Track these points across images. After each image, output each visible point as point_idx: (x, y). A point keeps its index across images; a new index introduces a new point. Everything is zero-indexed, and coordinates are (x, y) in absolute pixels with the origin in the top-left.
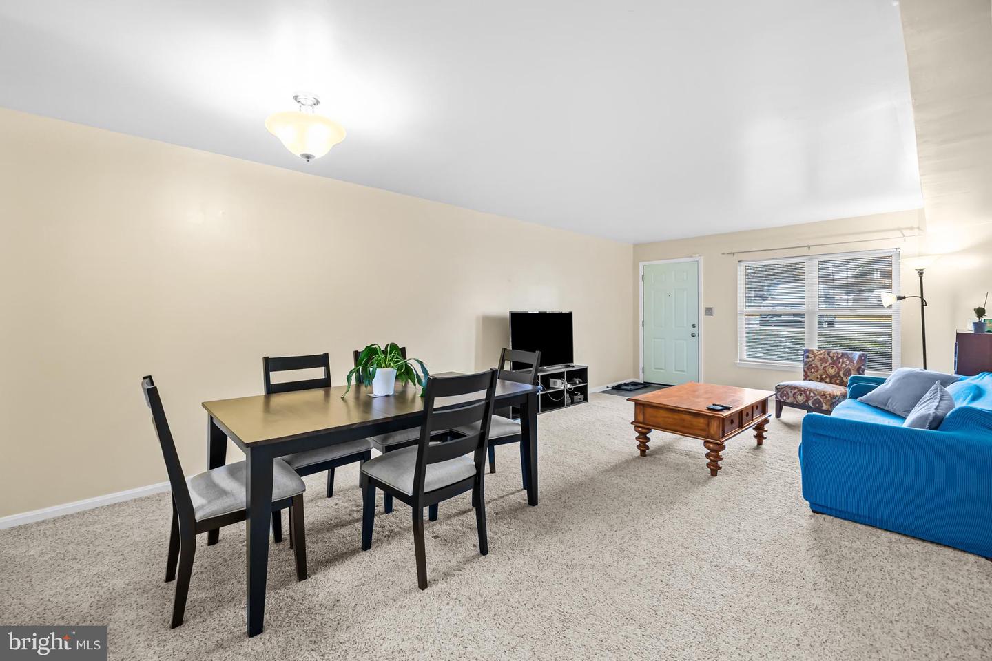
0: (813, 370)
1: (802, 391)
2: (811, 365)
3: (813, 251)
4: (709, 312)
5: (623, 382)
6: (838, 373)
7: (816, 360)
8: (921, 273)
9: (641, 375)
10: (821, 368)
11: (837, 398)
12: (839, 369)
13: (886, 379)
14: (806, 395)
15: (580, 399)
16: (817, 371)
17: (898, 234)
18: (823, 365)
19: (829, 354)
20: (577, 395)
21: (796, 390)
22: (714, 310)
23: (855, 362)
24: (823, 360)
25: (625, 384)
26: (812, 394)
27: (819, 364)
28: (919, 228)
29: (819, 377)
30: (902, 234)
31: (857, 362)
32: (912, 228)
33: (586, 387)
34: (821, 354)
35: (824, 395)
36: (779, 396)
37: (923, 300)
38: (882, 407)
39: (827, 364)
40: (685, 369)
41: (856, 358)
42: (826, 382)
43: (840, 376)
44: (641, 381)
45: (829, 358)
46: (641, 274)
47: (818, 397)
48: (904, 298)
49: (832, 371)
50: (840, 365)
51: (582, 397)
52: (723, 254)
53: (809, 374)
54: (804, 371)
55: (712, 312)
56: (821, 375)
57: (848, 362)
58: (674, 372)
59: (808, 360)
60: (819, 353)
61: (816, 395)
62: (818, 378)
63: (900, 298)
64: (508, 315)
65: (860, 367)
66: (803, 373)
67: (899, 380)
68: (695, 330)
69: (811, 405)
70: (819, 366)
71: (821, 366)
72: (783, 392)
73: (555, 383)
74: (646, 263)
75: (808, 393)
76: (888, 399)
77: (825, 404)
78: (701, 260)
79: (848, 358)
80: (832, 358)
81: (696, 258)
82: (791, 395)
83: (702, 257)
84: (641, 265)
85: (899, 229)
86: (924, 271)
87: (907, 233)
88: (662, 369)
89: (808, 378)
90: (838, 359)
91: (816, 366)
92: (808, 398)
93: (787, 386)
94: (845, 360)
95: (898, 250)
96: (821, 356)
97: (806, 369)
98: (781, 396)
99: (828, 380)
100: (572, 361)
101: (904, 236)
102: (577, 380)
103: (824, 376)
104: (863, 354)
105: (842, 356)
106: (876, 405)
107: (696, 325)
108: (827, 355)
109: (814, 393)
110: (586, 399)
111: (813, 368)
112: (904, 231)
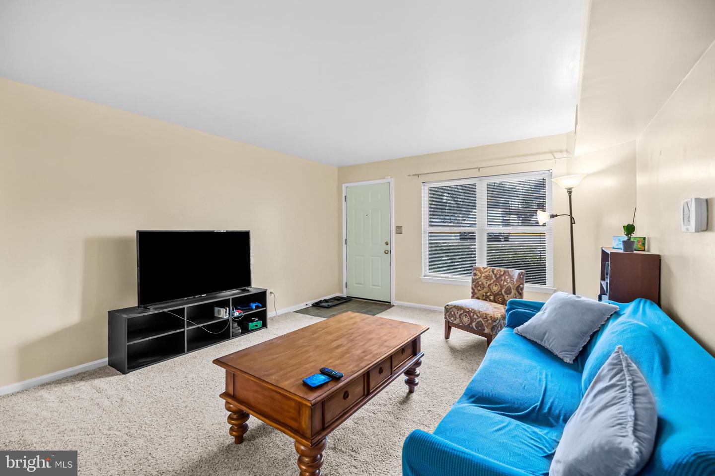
0: (479, 288)
1: (466, 312)
2: (478, 282)
3: (483, 172)
4: (399, 230)
5: (322, 299)
6: (501, 291)
7: (482, 278)
8: (570, 192)
9: (345, 290)
10: (486, 285)
11: (497, 322)
12: (502, 287)
13: (543, 304)
14: (470, 317)
15: (256, 326)
16: (483, 288)
17: (550, 156)
18: (488, 283)
19: (493, 271)
20: (253, 321)
21: (462, 312)
22: (402, 228)
23: (515, 280)
24: (488, 278)
25: (326, 301)
26: (475, 317)
27: (484, 281)
28: (567, 151)
29: (484, 294)
30: (554, 156)
31: (517, 281)
32: (561, 151)
33: (265, 312)
34: (487, 272)
35: (485, 317)
36: (447, 317)
37: (572, 218)
38: (539, 342)
39: (492, 282)
40: (380, 285)
41: (516, 277)
42: (490, 300)
43: (502, 294)
44: (345, 296)
45: (493, 276)
46: (344, 195)
47: (480, 319)
48: (556, 216)
49: (495, 289)
50: (502, 283)
51: (260, 323)
52: (409, 175)
53: (476, 291)
54: (472, 289)
55: (401, 230)
56: (486, 293)
57: (509, 280)
58: (371, 287)
59: (476, 277)
60: (485, 270)
61: (479, 317)
62: (483, 296)
63: (553, 216)
64: (134, 235)
65: (519, 286)
66: (471, 291)
67: (555, 309)
68: (387, 248)
69: (474, 327)
70: (484, 283)
71: (486, 283)
72: (451, 312)
73: (219, 312)
74: (347, 185)
75: (472, 314)
76: (545, 334)
77: (487, 327)
78: (392, 181)
79: (509, 275)
80: (496, 276)
81: (388, 179)
82: (458, 316)
83: (393, 179)
84: (344, 186)
85: (552, 152)
86: (573, 190)
87: (557, 155)
88: (361, 284)
89: (476, 296)
90: (501, 276)
91: (482, 284)
92: (472, 319)
93: (455, 306)
94: (507, 277)
95: (551, 171)
96: (486, 274)
97: (473, 286)
98: (449, 317)
99: (492, 298)
100: (249, 284)
101: (555, 158)
102: (253, 305)
103: (489, 294)
104: (522, 273)
105: (504, 274)
106: (532, 338)
107: (389, 243)
108: (491, 273)
109: (477, 316)
110: (264, 325)
111: (480, 286)
112: (555, 154)
